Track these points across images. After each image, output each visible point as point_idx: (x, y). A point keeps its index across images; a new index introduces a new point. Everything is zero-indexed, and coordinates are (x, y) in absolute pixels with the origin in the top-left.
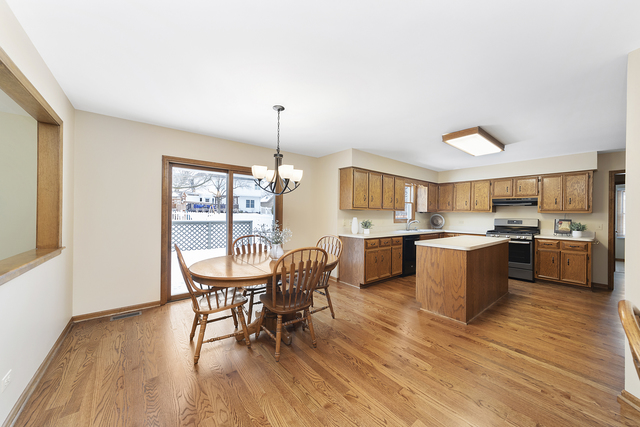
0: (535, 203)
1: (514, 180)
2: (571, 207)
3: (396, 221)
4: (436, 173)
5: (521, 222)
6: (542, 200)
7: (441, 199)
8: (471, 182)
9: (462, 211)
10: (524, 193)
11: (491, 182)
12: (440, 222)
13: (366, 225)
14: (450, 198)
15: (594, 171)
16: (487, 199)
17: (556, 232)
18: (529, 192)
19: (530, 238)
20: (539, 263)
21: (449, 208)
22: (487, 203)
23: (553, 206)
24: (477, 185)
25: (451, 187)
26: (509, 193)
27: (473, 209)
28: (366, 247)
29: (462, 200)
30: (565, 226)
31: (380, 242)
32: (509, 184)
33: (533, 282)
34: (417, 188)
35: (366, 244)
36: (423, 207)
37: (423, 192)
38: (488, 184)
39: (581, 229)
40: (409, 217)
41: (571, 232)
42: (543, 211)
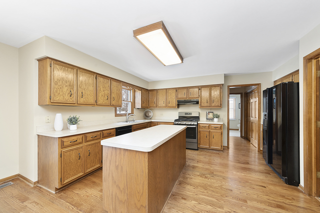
0: (197, 103)
1: (188, 88)
2: (213, 105)
3: (117, 115)
4: (147, 82)
5: (190, 114)
6: (201, 100)
7: (150, 100)
8: (166, 89)
9: (161, 108)
10: (192, 97)
11: (177, 89)
12: (150, 114)
13: (73, 121)
14: (155, 99)
15: (223, 85)
16: (175, 100)
17: (207, 119)
18: (195, 96)
19: (196, 123)
20: (200, 138)
21: (155, 105)
22: (175, 103)
23: (206, 104)
24: (170, 91)
25: (155, 92)
26: (185, 97)
27: (168, 107)
28: (62, 145)
29: (161, 101)
30: (211, 116)
31: (86, 137)
32: (185, 91)
33: (197, 150)
34: (135, 91)
35: (62, 143)
36: (138, 105)
37: (139, 94)
38: (175, 91)
39: (218, 117)
40: (129, 111)
41: (213, 119)
42: (202, 107)
